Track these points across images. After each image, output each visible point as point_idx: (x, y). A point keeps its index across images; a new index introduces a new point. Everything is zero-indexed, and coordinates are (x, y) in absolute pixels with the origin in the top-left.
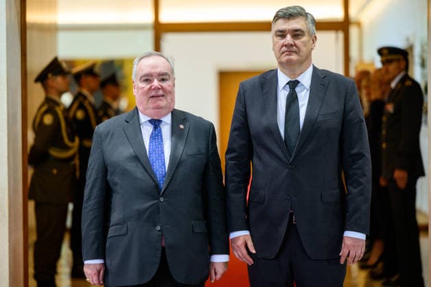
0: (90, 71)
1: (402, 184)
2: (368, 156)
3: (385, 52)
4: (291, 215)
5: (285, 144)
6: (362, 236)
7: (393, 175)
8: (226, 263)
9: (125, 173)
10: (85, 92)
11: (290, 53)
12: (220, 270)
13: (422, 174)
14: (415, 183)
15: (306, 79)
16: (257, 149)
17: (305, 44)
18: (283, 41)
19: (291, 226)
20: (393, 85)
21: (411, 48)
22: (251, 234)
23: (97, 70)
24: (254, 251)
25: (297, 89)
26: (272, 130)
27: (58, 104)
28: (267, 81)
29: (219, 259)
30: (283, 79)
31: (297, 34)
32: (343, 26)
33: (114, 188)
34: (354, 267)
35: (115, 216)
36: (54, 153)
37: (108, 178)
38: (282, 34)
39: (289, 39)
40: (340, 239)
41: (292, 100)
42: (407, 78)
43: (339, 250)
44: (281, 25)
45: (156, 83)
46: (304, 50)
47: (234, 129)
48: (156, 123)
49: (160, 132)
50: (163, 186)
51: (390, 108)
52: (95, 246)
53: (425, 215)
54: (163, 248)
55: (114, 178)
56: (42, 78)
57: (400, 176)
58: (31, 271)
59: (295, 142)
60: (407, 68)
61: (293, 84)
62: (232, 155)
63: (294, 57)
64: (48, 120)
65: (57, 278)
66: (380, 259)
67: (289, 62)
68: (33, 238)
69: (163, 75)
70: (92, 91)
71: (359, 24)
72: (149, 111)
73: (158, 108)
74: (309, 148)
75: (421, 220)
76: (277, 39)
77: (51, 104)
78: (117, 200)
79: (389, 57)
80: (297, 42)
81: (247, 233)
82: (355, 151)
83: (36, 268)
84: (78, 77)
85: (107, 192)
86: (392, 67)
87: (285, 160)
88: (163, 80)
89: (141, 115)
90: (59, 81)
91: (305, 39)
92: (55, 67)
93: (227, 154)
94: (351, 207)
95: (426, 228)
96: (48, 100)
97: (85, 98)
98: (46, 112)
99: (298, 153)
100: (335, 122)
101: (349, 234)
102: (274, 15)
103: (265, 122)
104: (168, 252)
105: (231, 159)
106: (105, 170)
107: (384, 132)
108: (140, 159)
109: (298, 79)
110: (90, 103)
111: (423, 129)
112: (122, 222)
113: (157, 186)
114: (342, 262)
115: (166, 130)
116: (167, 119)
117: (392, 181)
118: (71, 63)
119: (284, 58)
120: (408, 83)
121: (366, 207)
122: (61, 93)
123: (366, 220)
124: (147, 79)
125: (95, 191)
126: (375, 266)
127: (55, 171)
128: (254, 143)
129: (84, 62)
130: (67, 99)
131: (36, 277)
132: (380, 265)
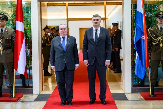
0: (54, 28)
1: (117, 51)
2: (111, 45)
3: (114, 24)
4: (96, 56)
5: (95, 42)
6: (109, 61)
7: (115, 48)
8: (78, 66)
9: (57, 48)
10: (53, 32)
11: (96, 24)
12: (77, 67)
13: (121, 49)
14: (119, 50)
15: (99, 29)
16: (89, 43)
17: (99, 22)
18: (95, 21)
19: (96, 59)
20: (115, 31)
21: (118, 23)
22: (88, 60)
23: (55, 28)
24: (88, 64)
25: (97, 31)
26: (92, 39)
27: (47, 35)
28: (91, 29)
29: (77, 65)
30: (94, 29)
31: (97, 20)
32: (105, 19)
33: (56, 52)
34: (108, 67)
35: (56, 57)
36: (47, 45)
37: (55, 49)
38: (95, 20)
39: (96, 21)
40: (105, 61)
41: (96, 33)
42: (118, 29)
43: (105, 64)
44: (94, 18)
45: (63, 30)
46: (99, 23)
47: (84, 39)
48: (64, 38)
49: (65, 40)
50: (65, 51)
51: (115, 35)
52: (53, 63)
53: (121, 57)
54: (65, 63)
55: (56, 50)
56: (44, 30)
57: (117, 49)
58: (43, 68)
59: (97, 42)
60: (118, 27)
61: (96, 30)
62: (84, 44)
63: (97, 25)
64: (45, 38)
65: (48, 70)
66: (113, 66)
67: (96, 26)
68: (43, 62)
69: (64, 28)
70: (55, 32)
71: (108, 19)
72: (62, 35)
73: (64, 35)
74: (100, 43)
75: (121, 58)
76: (93, 21)
77: (46, 35)
78: (56, 54)
79: (115, 25)
80: (98, 22)
81: (87, 60)
82: (109, 44)
83: (44, 68)
84: (52, 29)
85: (54, 52)
86: (115, 27)
87: (95, 45)
88: (65, 29)
89: (61, 36)
90: (47, 30)
91: (99, 21)
92: (47, 27)
93: (83, 44)
94: (108, 55)
95: (122, 60)
96: (45, 34)
97: (53, 33)
98: (45, 36)
99: (98, 44)
100: (105, 38)
101: (107, 60)
102: (93, 16)
103: (91, 38)
104: (66, 64)
105: (84, 45)
106: (54, 48)
107: (113, 40)
108: (60, 45)
109: (98, 29)
110: (54, 35)
111: (121, 40)
112: (57, 58)
113: (64, 51)
114: (105, 66)
115: (66, 39)
116: (66, 37)
117: (115, 50)
118: (50, 27)
119: (95, 25)
120: (118, 30)
121: (111, 55)
122: (48, 33)
123: (110, 58)
124: (62, 29)
125: (52, 52)
126: (111, 67)
127: (47, 48)
128: (88, 42)
129: (53, 26)
130: (49, 34)
131: (44, 70)
132: (112, 67)
